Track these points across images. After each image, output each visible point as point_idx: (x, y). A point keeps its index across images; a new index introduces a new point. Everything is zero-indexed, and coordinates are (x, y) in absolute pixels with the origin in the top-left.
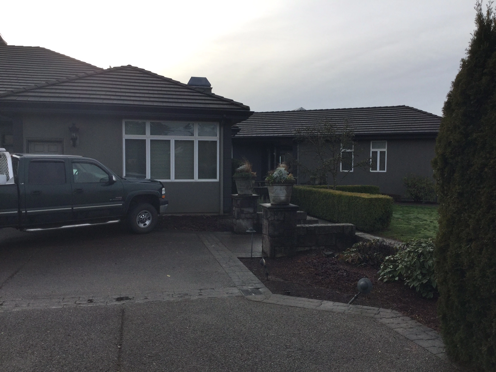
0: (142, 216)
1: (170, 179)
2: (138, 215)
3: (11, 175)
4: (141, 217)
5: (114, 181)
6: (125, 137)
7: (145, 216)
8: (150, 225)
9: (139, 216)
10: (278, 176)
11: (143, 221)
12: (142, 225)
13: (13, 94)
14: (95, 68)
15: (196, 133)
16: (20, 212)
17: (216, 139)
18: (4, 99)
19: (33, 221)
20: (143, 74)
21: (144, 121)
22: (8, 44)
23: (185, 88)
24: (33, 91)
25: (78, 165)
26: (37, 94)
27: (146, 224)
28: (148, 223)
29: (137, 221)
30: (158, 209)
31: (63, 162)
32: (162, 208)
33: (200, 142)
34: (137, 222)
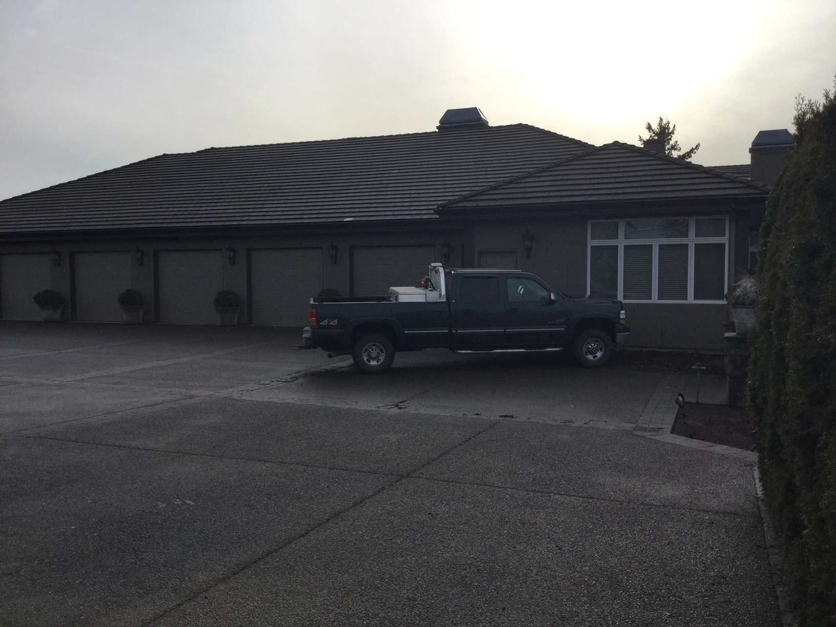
0: (592, 346)
1: (651, 299)
2: (585, 344)
3: (443, 292)
4: (590, 347)
5: (553, 300)
6: (591, 243)
7: (594, 345)
8: (601, 358)
9: (587, 345)
10: (742, 294)
11: (593, 353)
12: (590, 357)
13: (465, 199)
14: (585, 145)
15: (692, 231)
16: (450, 331)
17: (724, 240)
18: (456, 205)
19: (464, 341)
20: (631, 152)
21: (616, 220)
22: (490, 125)
23: (685, 168)
24: (486, 193)
25: (524, 281)
26: (493, 197)
27: (597, 356)
28: (599, 354)
29: (584, 351)
30: (614, 339)
31: (496, 278)
32: (620, 336)
33: (697, 246)
34: (584, 353)
